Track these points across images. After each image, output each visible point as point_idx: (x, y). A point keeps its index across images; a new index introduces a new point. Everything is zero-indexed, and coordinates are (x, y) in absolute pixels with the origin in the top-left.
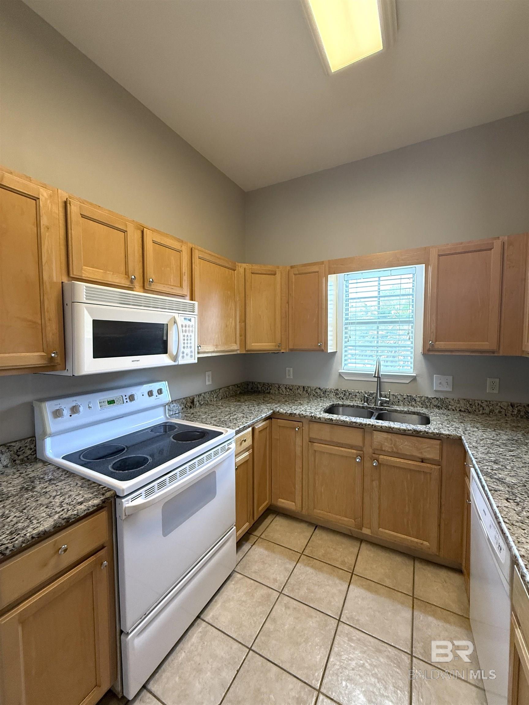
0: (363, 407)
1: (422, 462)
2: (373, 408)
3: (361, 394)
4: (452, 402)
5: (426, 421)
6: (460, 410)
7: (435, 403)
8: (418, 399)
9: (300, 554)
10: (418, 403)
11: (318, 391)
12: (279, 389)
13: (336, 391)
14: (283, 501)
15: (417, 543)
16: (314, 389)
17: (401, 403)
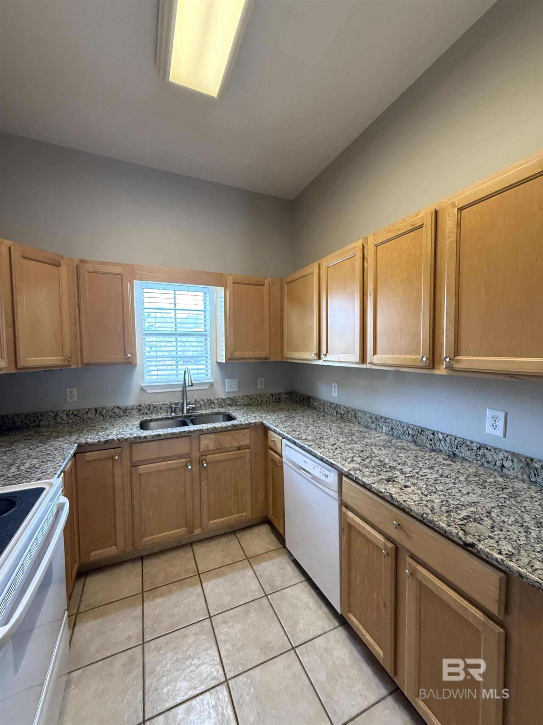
0: (172, 418)
1: (238, 450)
2: (182, 416)
3: (166, 405)
4: (239, 400)
5: (230, 418)
6: (244, 405)
7: (228, 402)
8: (216, 402)
9: (141, 594)
10: (216, 405)
11: (117, 411)
12: (55, 419)
13: (139, 407)
14: (96, 552)
15: (238, 517)
16: (111, 409)
17: (203, 407)
